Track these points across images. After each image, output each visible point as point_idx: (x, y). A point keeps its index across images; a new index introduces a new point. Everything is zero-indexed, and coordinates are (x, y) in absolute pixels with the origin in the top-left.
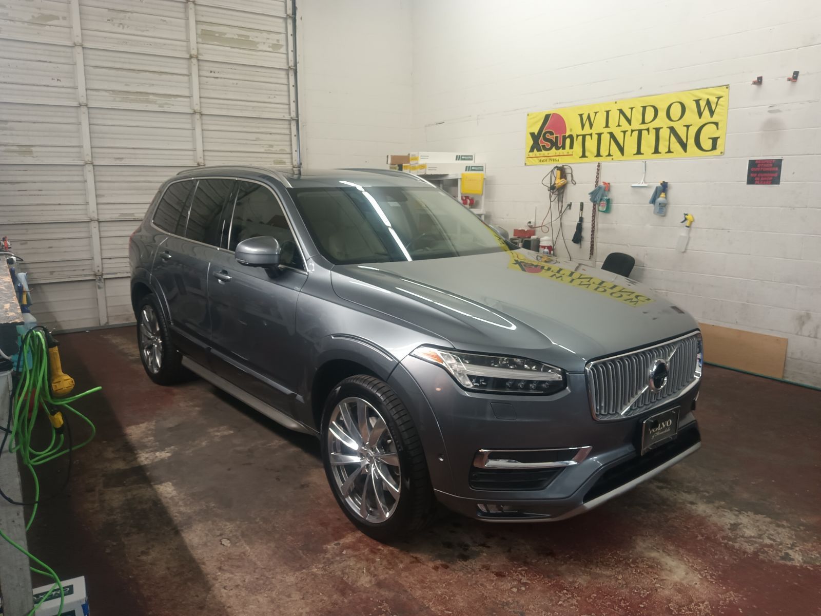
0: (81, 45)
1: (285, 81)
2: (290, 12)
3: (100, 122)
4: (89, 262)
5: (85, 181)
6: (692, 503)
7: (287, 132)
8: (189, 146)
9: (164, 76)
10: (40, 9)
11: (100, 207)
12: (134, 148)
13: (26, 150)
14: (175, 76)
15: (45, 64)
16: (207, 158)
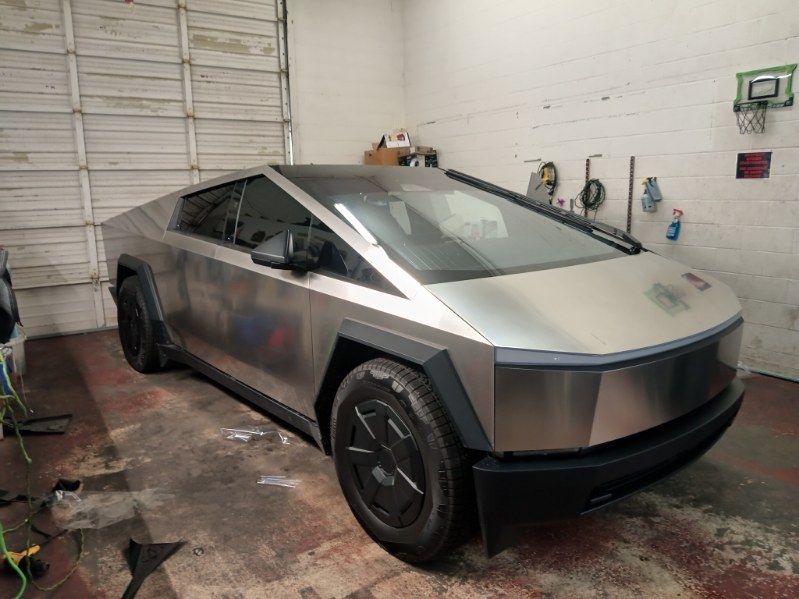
0: (75, 53)
1: (277, 84)
2: (281, 15)
3: (94, 128)
4: (85, 266)
5: (81, 186)
6: (678, 507)
7: (280, 134)
8: (183, 149)
9: (157, 82)
10: (32, 18)
11: (96, 211)
12: (128, 153)
13: (21, 156)
14: (168, 82)
15: (39, 72)
16: (201, 161)
